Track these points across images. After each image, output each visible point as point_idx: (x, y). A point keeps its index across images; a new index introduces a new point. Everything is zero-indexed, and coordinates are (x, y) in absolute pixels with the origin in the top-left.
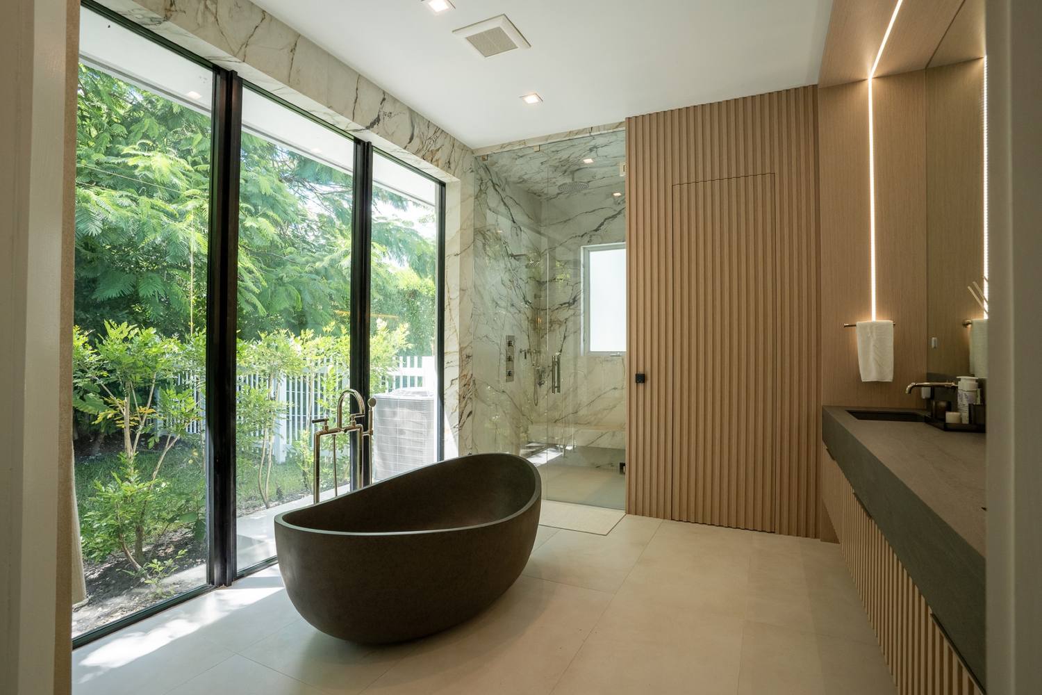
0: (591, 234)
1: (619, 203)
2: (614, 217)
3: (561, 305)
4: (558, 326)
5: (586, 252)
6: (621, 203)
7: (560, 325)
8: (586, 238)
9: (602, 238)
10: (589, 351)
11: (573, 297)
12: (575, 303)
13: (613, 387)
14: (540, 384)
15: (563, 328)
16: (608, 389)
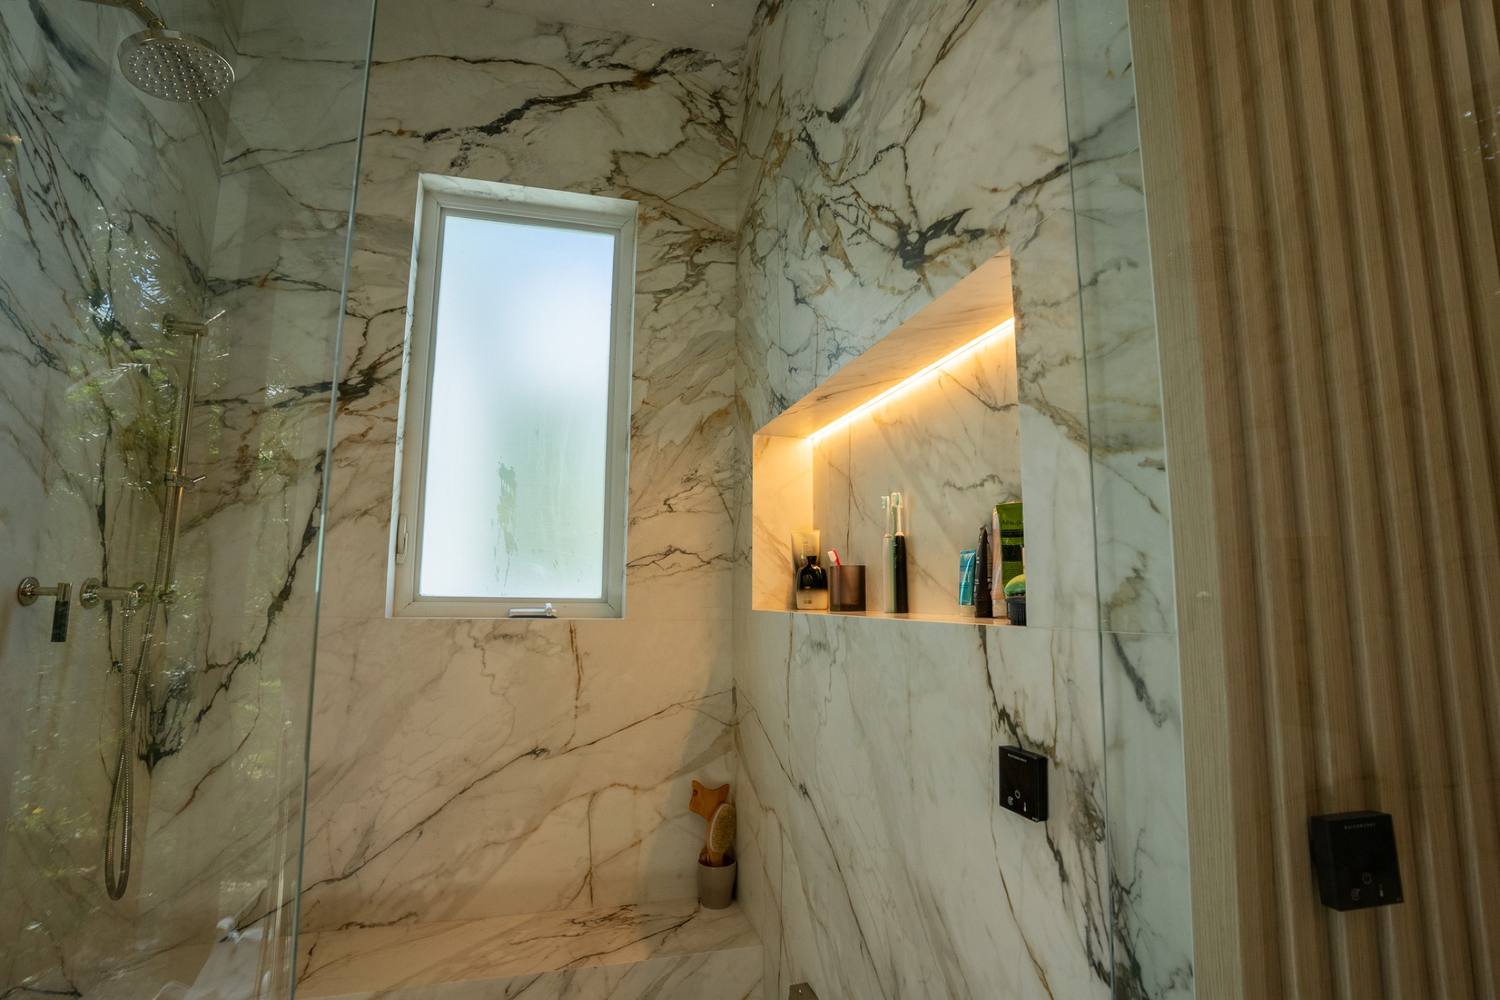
0: (468, 138)
1: (585, 64)
2: (564, 102)
3: (305, 390)
4: (279, 480)
5: (435, 211)
6: (594, 64)
7: (292, 479)
8: (449, 149)
9: (510, 161)
10: (416, 598)
11: (364, 365)
12: (375, 390)
13: (527, 745)
14: (154, 755)
15: (304, 492)
16: (503, 756)
